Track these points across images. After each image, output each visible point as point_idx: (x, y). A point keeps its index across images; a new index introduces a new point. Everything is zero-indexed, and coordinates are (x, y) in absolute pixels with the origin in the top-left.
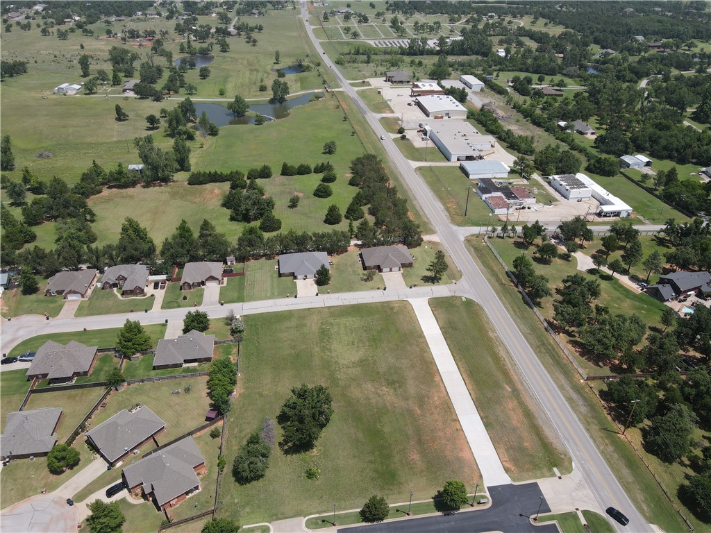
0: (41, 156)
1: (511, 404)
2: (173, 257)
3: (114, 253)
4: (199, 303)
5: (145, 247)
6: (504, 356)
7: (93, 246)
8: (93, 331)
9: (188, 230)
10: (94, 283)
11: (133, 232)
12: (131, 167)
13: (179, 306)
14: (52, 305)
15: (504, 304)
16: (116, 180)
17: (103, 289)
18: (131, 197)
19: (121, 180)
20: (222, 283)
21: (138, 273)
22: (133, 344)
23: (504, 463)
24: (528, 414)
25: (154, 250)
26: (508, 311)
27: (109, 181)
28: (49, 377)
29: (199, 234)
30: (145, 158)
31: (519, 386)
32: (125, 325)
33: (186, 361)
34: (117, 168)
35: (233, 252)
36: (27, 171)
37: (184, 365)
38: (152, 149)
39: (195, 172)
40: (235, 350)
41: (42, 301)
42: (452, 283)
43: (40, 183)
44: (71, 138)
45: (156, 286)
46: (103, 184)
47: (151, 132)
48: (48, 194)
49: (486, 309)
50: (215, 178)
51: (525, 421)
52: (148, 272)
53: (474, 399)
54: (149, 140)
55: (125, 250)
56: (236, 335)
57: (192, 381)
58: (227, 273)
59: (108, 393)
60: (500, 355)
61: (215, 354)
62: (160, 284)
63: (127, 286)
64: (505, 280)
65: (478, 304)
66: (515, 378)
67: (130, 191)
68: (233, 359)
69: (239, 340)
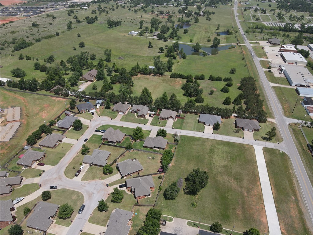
0: (120, 58)
1: (292, 205)
2: (159, 105)
3: (138, 100)
4: (164, 126)
5: (149, 100)
6: (295, 183)
7: (131, 95)
8: (125, 127)
9: (166, 96)
10: (129, 109)
11: (146, 93)
12: (150, 67)
13: (157, 125)
14: (114, 115)
15: (302, 159)
16: (144, 71)
17: (131, 112)
18: (148, 79)
19: (145, 72)
20: (175, 120)
21: (144, 109)
22: (138, 136)
23: (282, 230)
24: (300, 212)
25: (152, 102)
26: (303, 162)
27: (141, 72)
28: (109, 140)
29: (170, 98)
30: (156, 65)
31: (299, 199)
32: (137, 128)
33: (155, 147)
34: (145, 67)
35: (182, 108)
36: (114, 63)
37: (154, 149)
38: (159, 61)
39: (174, 73)
40: (174, 148)
41: (111, 112)
42: (277, 143)
43: (118, 69)
44: (131, 52)
45: (150, 116)
46: (139, 72)
47: (160, 54)
48: (120, 73)
49: (291, 159)
50: (181, 76)
51: (298, 215)
52: (148, 109)
53: (274, 197)
54: (159, 57)
55: (142, 99)
56: (176, 142)
57: (156, 155)
58: (178, 116)
59: (126, 151)
60: (293, 182)
61: (166, 147)
62: (151, 115)
63: (140, 114)
64: (306, 148)
65: (288, 156)
66: (298, 194)
67: (148, 76)
68: (173, 151)
69: (177, 144)
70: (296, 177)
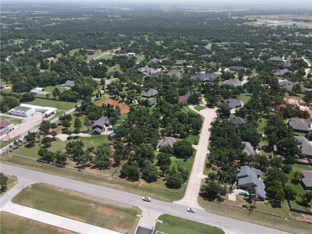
1: (100, 209)
15: (52, 174)
23: (123, 232)
24: (109, 206)
26: (56, 175)
31: (95, 200)
42: (15, 184)
49: (46, 183)
51: (111, 210)
53: (86, 222)
64: (40, 164)
70: (70, 190)
